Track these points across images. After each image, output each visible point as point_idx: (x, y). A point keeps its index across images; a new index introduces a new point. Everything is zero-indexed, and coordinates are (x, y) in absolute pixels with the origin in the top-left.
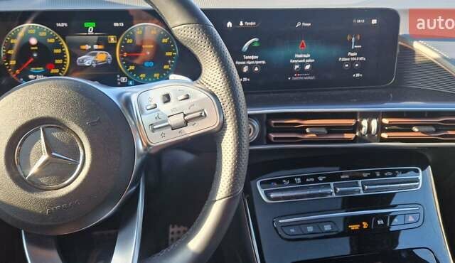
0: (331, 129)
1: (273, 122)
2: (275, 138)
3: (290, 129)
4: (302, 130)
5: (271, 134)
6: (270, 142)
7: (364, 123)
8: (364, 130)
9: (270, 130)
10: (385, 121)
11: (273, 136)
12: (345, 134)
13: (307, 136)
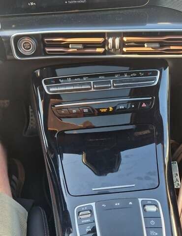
0: (86, 45)
1: (46, 40)
2: (49, 52)
3: (58, 45)
4: (67, 46)
5: (46, 48)
6: (46, 54)
7: (110, 40)
8: (110, 46)
9: (45, 46)
10: (125, 39)
11: (47, 50)
12: (97, 49)
13: (70, 50)
